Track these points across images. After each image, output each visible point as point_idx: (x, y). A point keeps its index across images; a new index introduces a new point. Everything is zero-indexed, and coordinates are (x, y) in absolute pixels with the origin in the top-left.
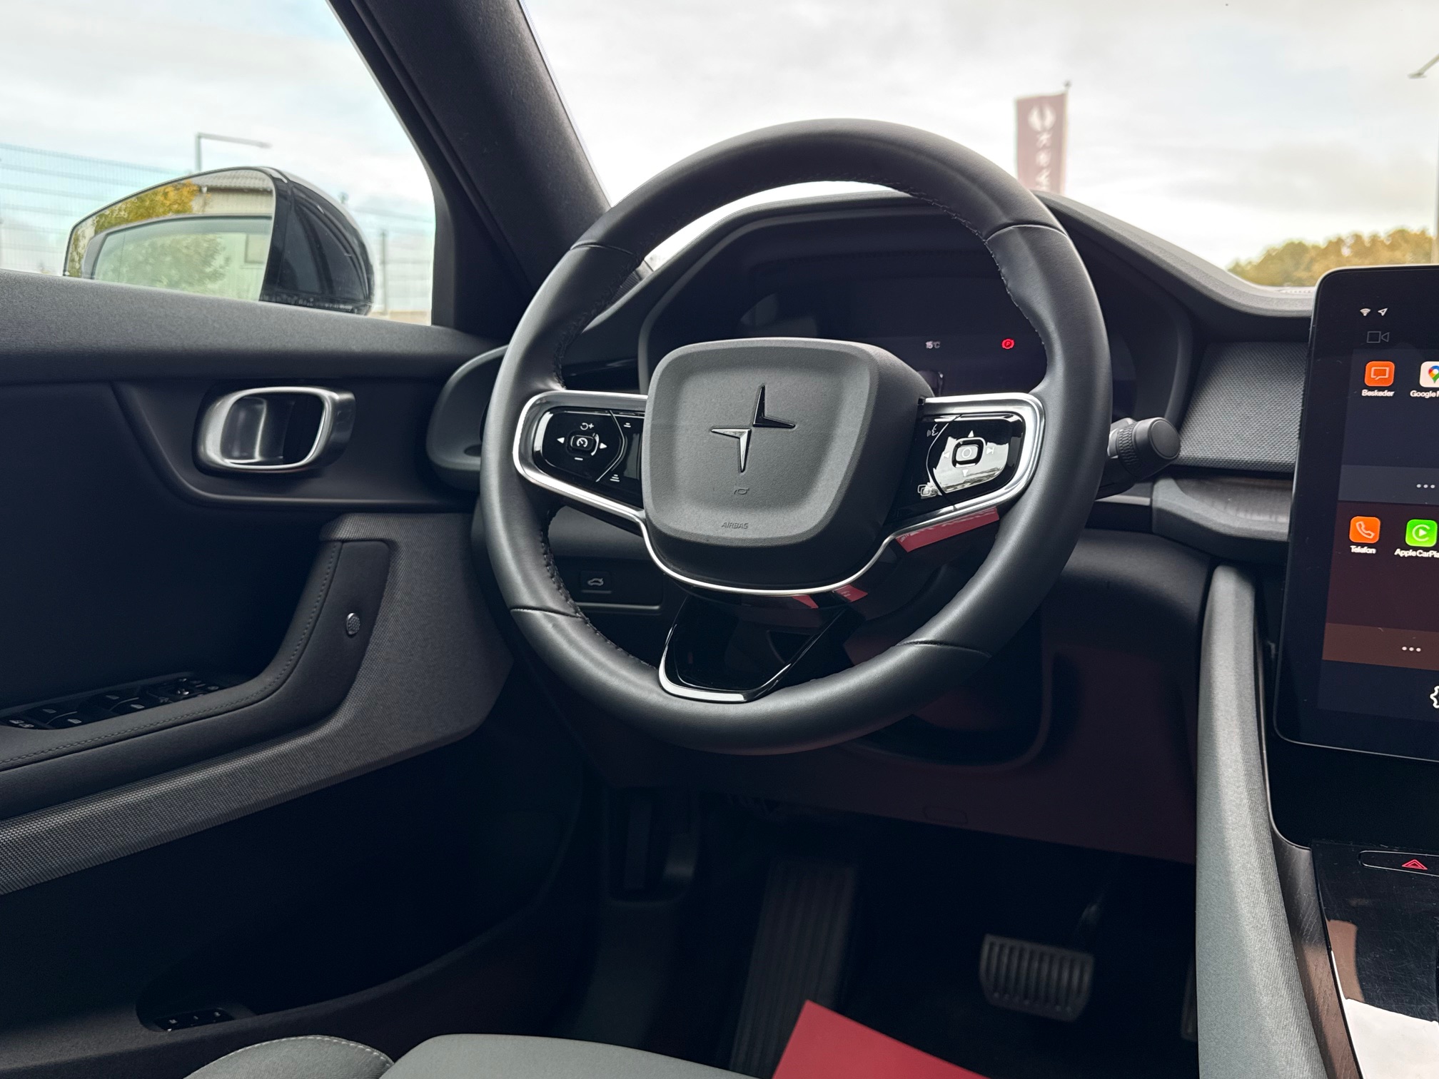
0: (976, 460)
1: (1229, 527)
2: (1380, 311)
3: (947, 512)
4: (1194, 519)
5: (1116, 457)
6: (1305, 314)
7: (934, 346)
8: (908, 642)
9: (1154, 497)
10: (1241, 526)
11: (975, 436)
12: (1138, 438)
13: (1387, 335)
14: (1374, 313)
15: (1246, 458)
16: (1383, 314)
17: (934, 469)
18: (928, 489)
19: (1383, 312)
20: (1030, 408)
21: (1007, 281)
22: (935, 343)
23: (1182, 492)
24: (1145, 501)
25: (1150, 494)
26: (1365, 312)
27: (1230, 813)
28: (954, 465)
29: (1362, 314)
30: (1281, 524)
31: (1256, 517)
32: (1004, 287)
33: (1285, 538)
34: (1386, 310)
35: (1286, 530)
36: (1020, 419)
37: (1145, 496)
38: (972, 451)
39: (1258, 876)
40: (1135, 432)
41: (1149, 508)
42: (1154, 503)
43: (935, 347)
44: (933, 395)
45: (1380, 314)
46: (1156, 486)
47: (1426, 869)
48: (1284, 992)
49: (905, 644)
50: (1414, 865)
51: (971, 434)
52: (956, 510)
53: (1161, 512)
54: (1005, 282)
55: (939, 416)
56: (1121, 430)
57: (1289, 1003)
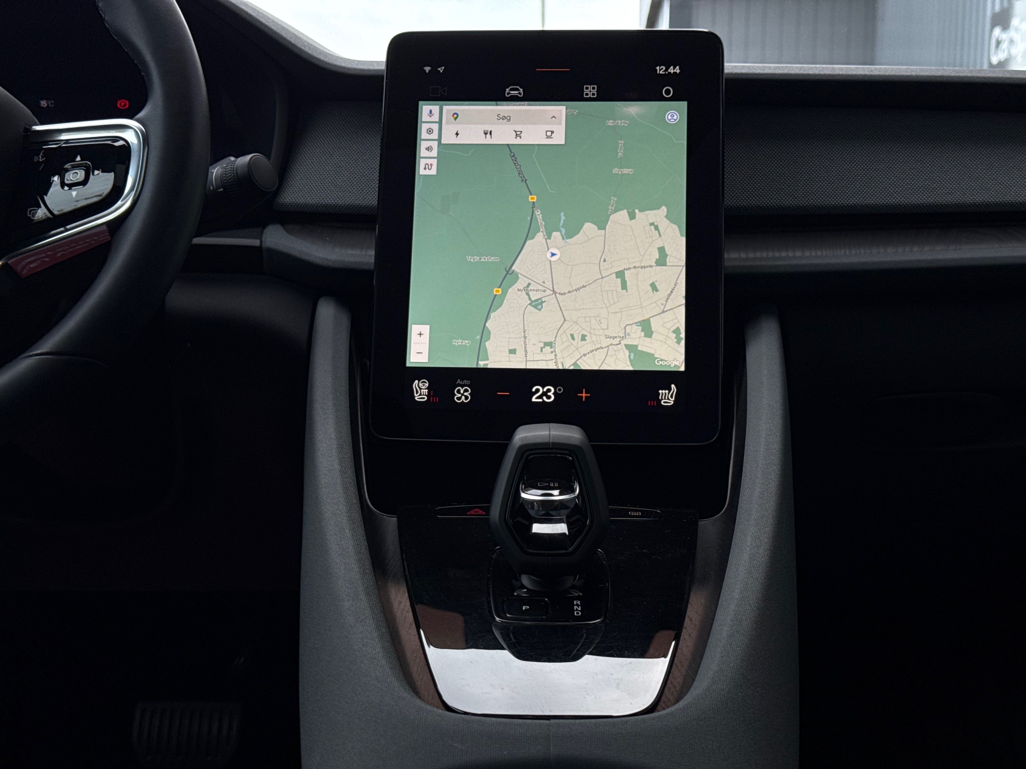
0: (84, 183)
1: (327, 259)
2: (439, 69)
3: (60, 235)
4: (297, 254)
5: (222, 190)
6: (380, 73)
7: (48, 104)
8: (27, 355)
9: (263, 240)
10: (337, 259)
11: (82, 160)
12: (239, 171)
13: (445, 90)
14: (434, 70)
15: (340, 202)
16: (441, 71)
17: (45, 196)
18: (41, 213)
19: (441, 70)
20: (132, 130)
21: (104, 14)
22: (49, 103)
23: (286, 234)
24: (256, 242)
25: (260, 237)
26: (427, 69)
27: (323, 477)
28: (62, 187)
29: (425, 71)
30: (370, 256)
31: (349, 252)
32: (102, 20)
33: (372, 267)
34: (443, 68)
35: (372, 260)
36: (125, 143)
37: (256, 238)
38: (80, 175)
39: (345, 518)
40: (237, 168)
41: (260, 249)
42: (263, 244)
43: (50, 105)
44: (38, 123)
45: (439, 71)
46: (265, 230)
47: (485, 513)
48: (363, 597)
49: (22, 358)
50: (477, 512)
51: (78, 158)
52: (67, 230)
53: (270, 251)
54: (103, 15)
55: (47, 143)
56: (225, 165)
57: (366, 604)
